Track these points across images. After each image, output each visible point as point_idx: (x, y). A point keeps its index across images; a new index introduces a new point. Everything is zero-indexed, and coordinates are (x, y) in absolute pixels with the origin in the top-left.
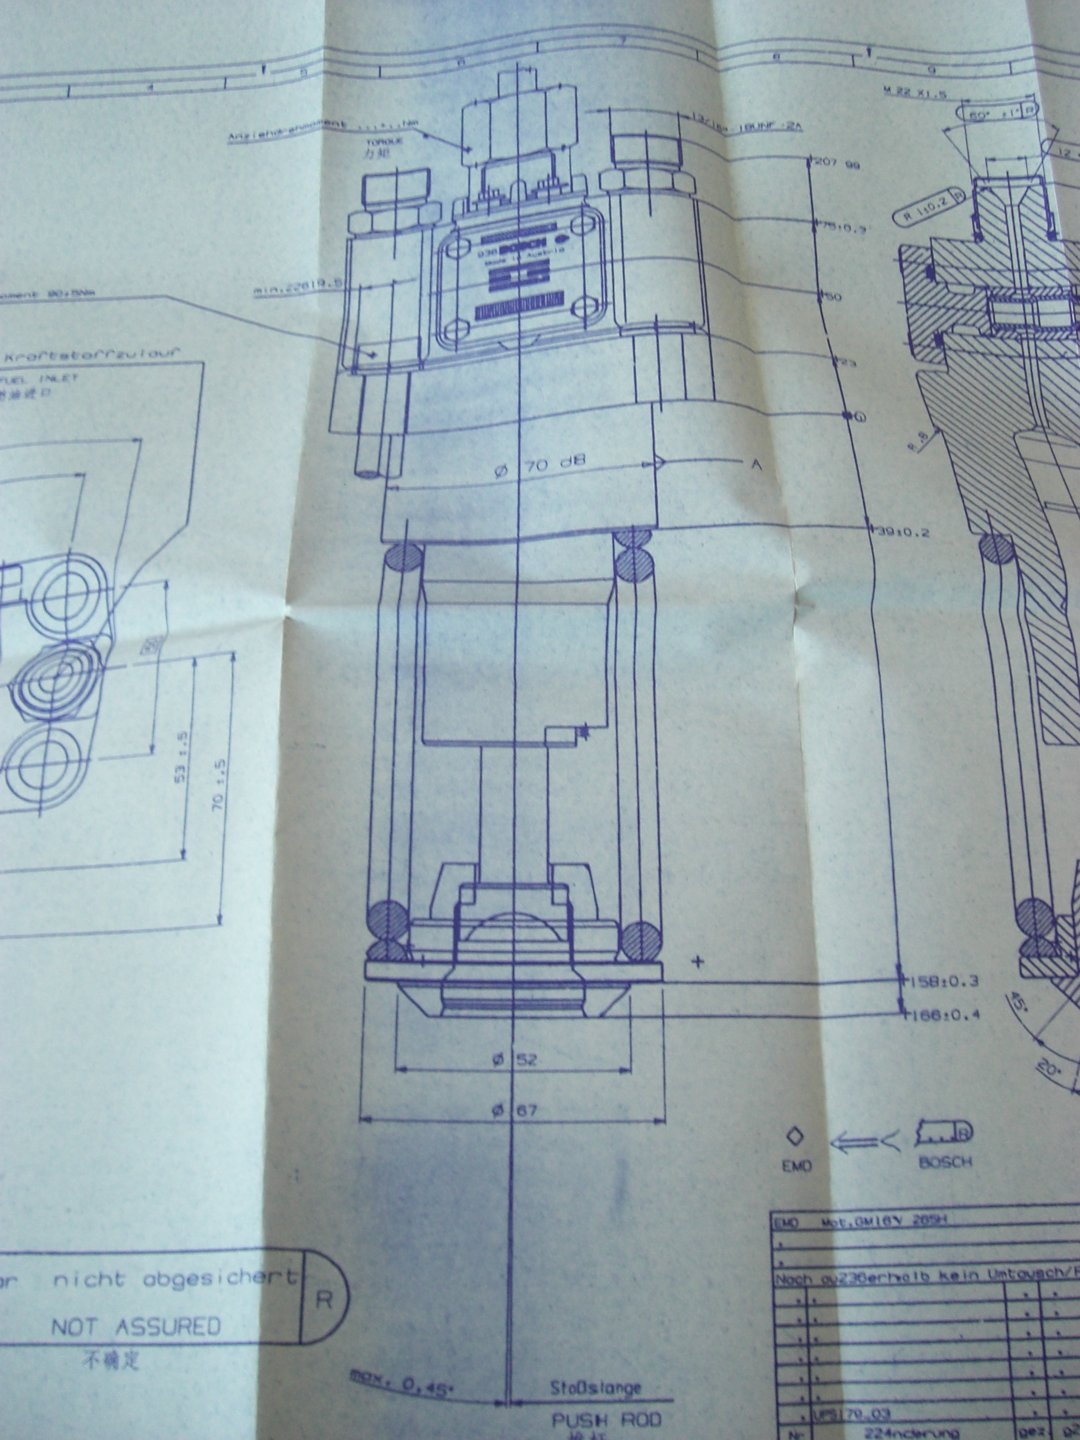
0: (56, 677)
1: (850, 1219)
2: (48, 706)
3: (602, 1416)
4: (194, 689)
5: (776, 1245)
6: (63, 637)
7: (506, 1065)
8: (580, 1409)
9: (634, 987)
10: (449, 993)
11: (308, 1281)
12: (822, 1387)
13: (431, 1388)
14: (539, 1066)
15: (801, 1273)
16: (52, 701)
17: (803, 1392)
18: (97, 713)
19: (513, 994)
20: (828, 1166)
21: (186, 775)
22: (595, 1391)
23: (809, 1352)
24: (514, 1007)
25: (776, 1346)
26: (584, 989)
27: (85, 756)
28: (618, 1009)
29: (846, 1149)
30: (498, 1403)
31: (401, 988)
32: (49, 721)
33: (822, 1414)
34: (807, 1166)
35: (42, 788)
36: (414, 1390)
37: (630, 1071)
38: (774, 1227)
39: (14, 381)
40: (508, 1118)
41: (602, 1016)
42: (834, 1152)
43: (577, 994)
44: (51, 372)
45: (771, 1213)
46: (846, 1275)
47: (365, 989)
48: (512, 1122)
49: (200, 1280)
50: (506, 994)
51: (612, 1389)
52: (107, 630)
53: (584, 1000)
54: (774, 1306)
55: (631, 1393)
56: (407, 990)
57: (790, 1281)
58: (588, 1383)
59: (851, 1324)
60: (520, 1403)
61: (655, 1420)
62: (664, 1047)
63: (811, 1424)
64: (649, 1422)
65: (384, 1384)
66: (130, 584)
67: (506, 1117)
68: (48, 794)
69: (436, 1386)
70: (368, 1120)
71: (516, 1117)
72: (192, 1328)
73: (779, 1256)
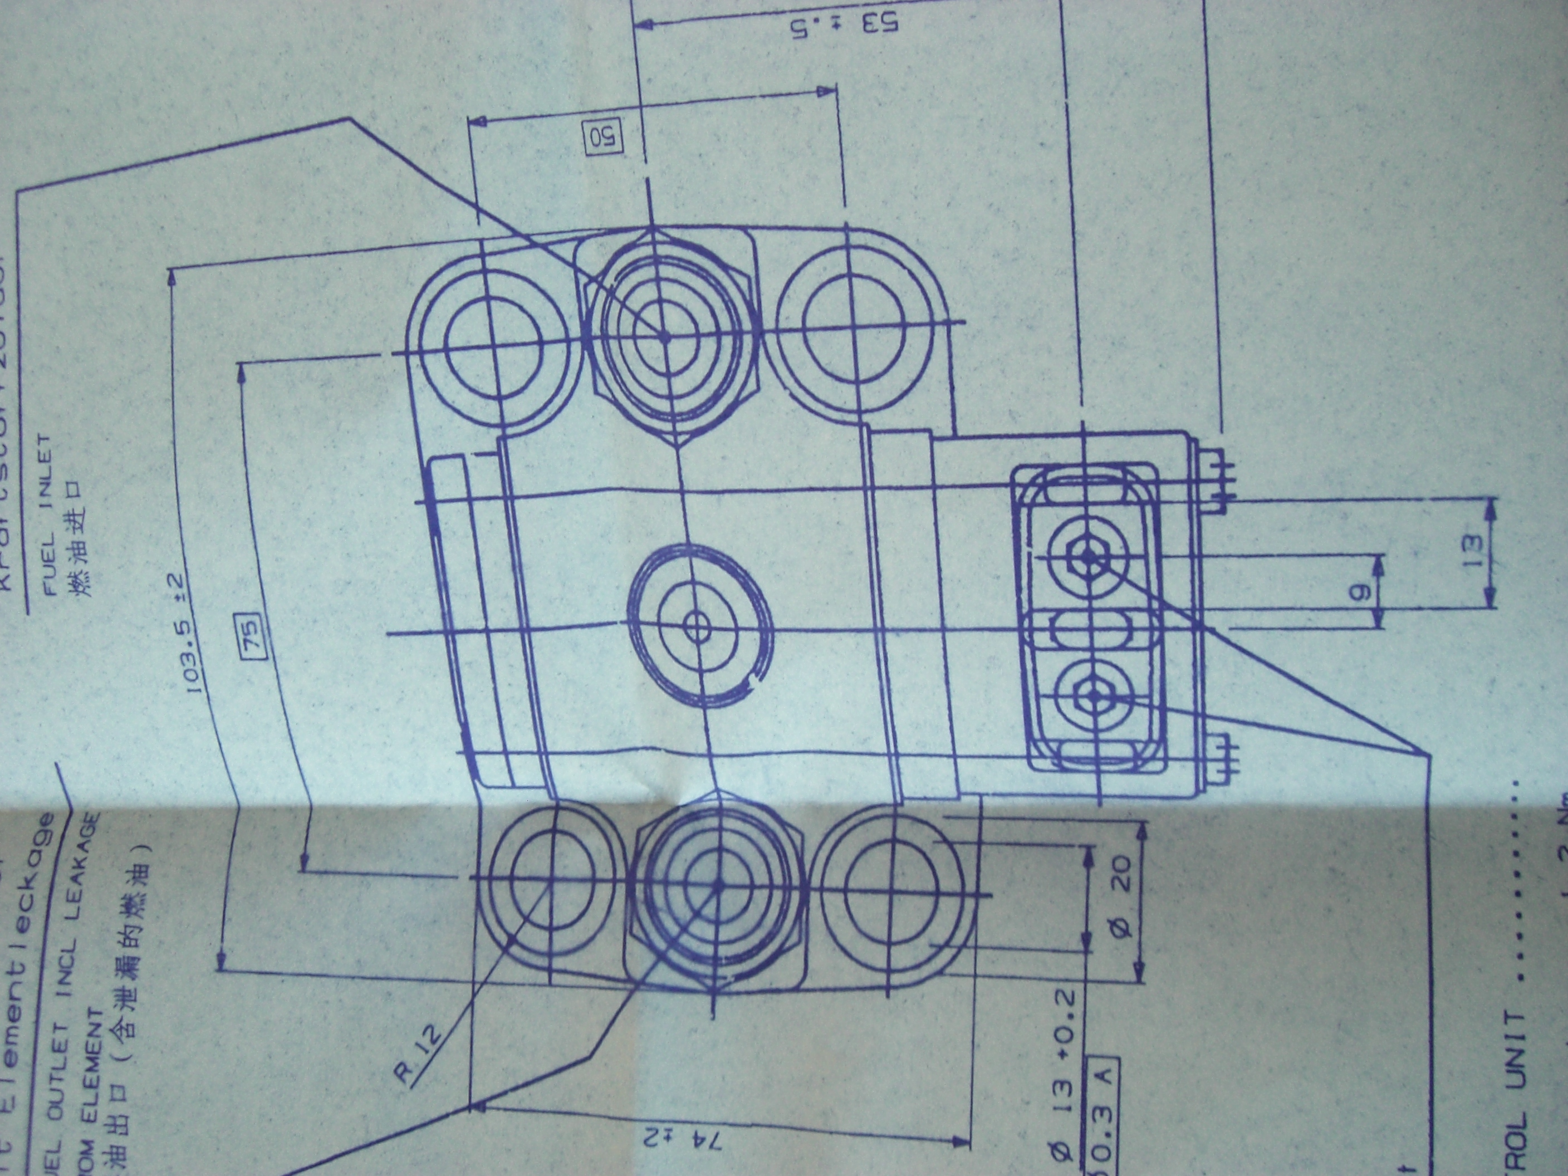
0: (664, 337)
2: (727, 341)
4: (700, 19)
6: (576, 347)
16: (718, 334)
18: (744, 228)
21: (879, 10)
27: (839, 239)
32: (759, 334)
35: (904, 325)
39: (48, 562)
44: (32, 489)
52: (566, 251)
66: (475, 206)
68: (917, 311)
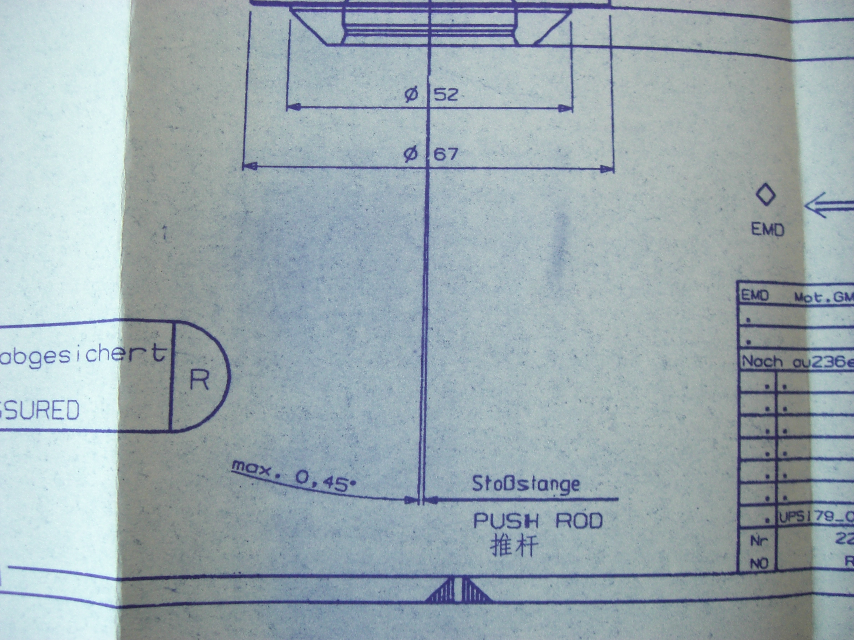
1: (827, 293)
3: (533, 517)
5: (743, 321)
7: (421, 101)
8: (507, 508)
9: (575, 11)
10: (352, 18)
11: (179, 358)
12: (789, 485)
13: (328, 482)
14: (461, 103)
15: (771, 354)
17: (768, 490)
19: (430, 18)
20: (802, 232)
22: (526, 488)
23: (777, 445)
24: (430, 35)
25: (740, 438)
26: (516, 12)
28: (555, 37)
29: (823, 213)
30: (408, 500)
31: (293, 12)
33: (789, 516)
34: (779, 230)
36: (309, 485)
37: (571, 108)
38: (741, 300)
40: (424, 165)
41: (537, 44)
42: (810, 216)
43: (508, 18)
45: (738, 282)
46: (821, 358)
47: (250, 13)
48: (428, 168)
49: (58, 358)
50: (422, 18)
51: (546, 485)
53: (515, 26)
54: (740, 392)
55: (568, 490)
56: (300, 14)
57: (758, 362)
58: (517, 478)
59: (824, 415)
60: (435, 500)
61: (596, 521)
62: (612, 83)
63: (776, 527)
64: (588, 524)
65: (272, 477)
67: (420, 161)
69: (334, 481)
70: (253, 166)
71: (433, 163)
72: (50, 412)
73: (746, 334)
